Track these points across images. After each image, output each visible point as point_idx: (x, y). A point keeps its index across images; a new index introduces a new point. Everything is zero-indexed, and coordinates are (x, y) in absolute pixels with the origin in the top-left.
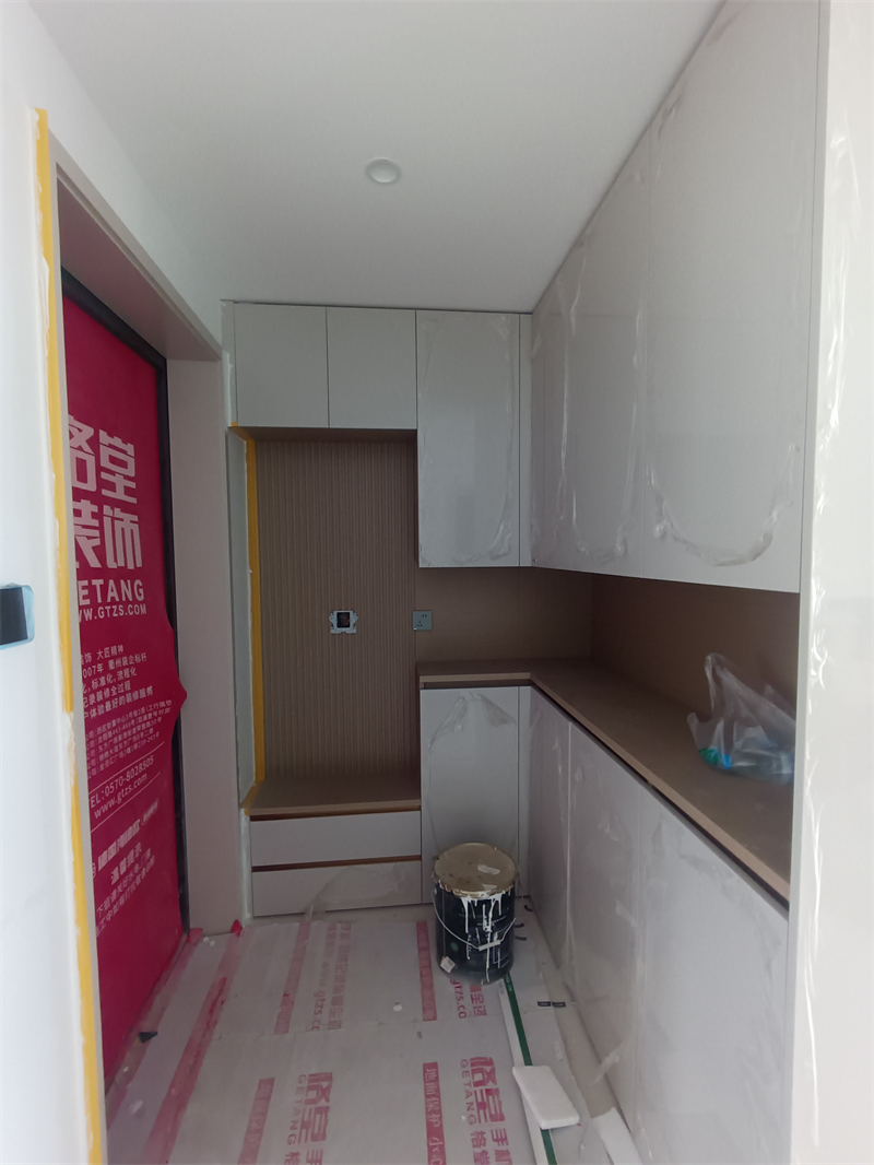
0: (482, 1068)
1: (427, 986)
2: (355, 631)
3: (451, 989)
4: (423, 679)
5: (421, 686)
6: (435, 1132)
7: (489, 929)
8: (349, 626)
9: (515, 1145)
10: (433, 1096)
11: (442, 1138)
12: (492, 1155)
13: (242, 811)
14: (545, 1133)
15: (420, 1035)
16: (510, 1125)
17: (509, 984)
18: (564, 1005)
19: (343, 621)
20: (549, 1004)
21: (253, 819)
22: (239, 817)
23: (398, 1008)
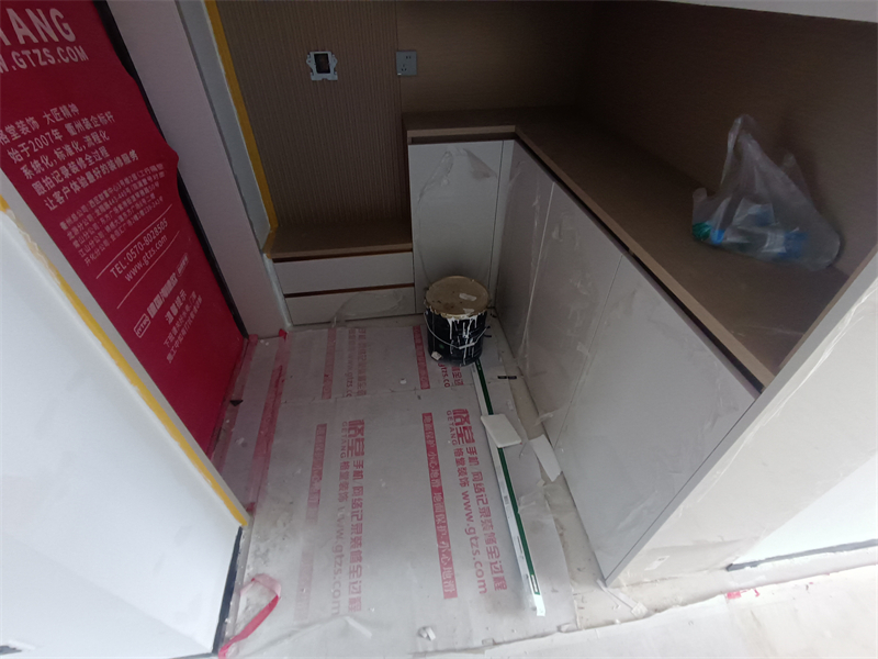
0: (461, 416)
1: (423, 368)
2: (336, 78)
3: (439, 369)
4: (411, 134)
5: (409, 141)
6: (431, 449)
7: (467, 337)
8: (329, 71)
9: (481, 454)
10: (430, 432)
11: (436, 452)
12: (467, 460)
13: (265, 255)
14: (500, 450)
15: (419, 397)
16: (479, 445)
17: (479, 366)
18: (515, 378)
19: (322, 66)
20: (505, 378)
21: (275, 261)
22: (263, 260)
23: (403, 382)
